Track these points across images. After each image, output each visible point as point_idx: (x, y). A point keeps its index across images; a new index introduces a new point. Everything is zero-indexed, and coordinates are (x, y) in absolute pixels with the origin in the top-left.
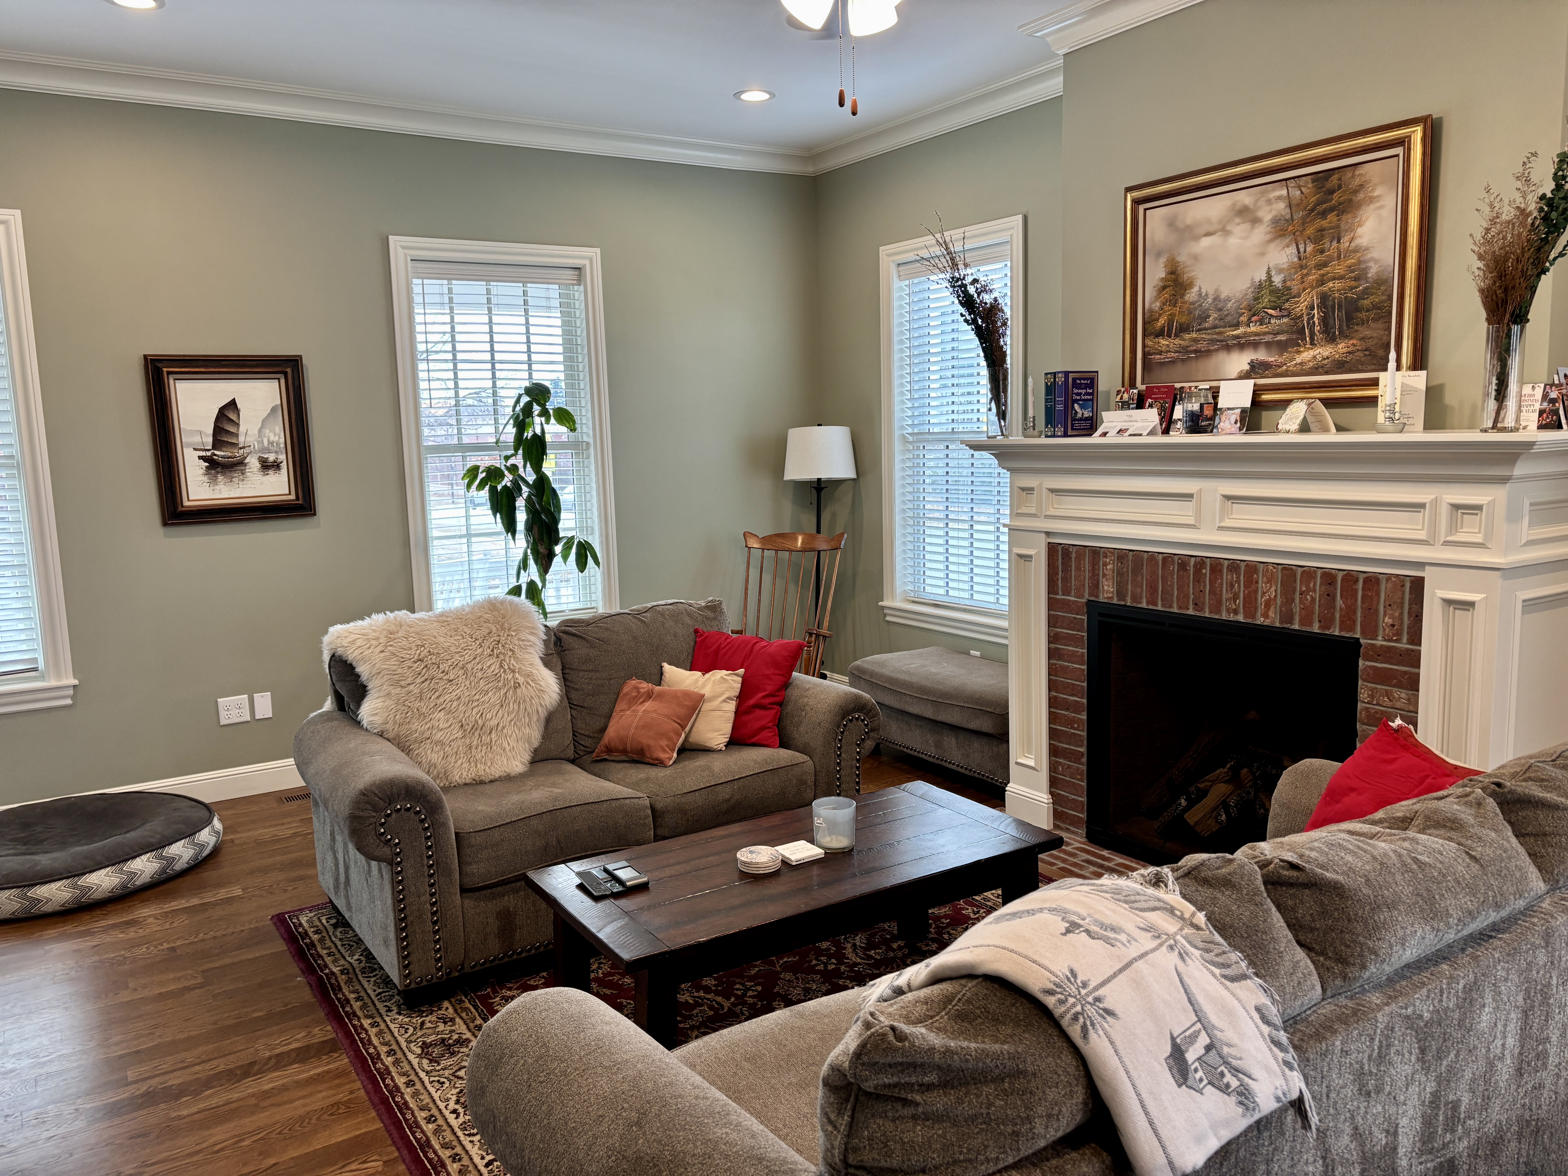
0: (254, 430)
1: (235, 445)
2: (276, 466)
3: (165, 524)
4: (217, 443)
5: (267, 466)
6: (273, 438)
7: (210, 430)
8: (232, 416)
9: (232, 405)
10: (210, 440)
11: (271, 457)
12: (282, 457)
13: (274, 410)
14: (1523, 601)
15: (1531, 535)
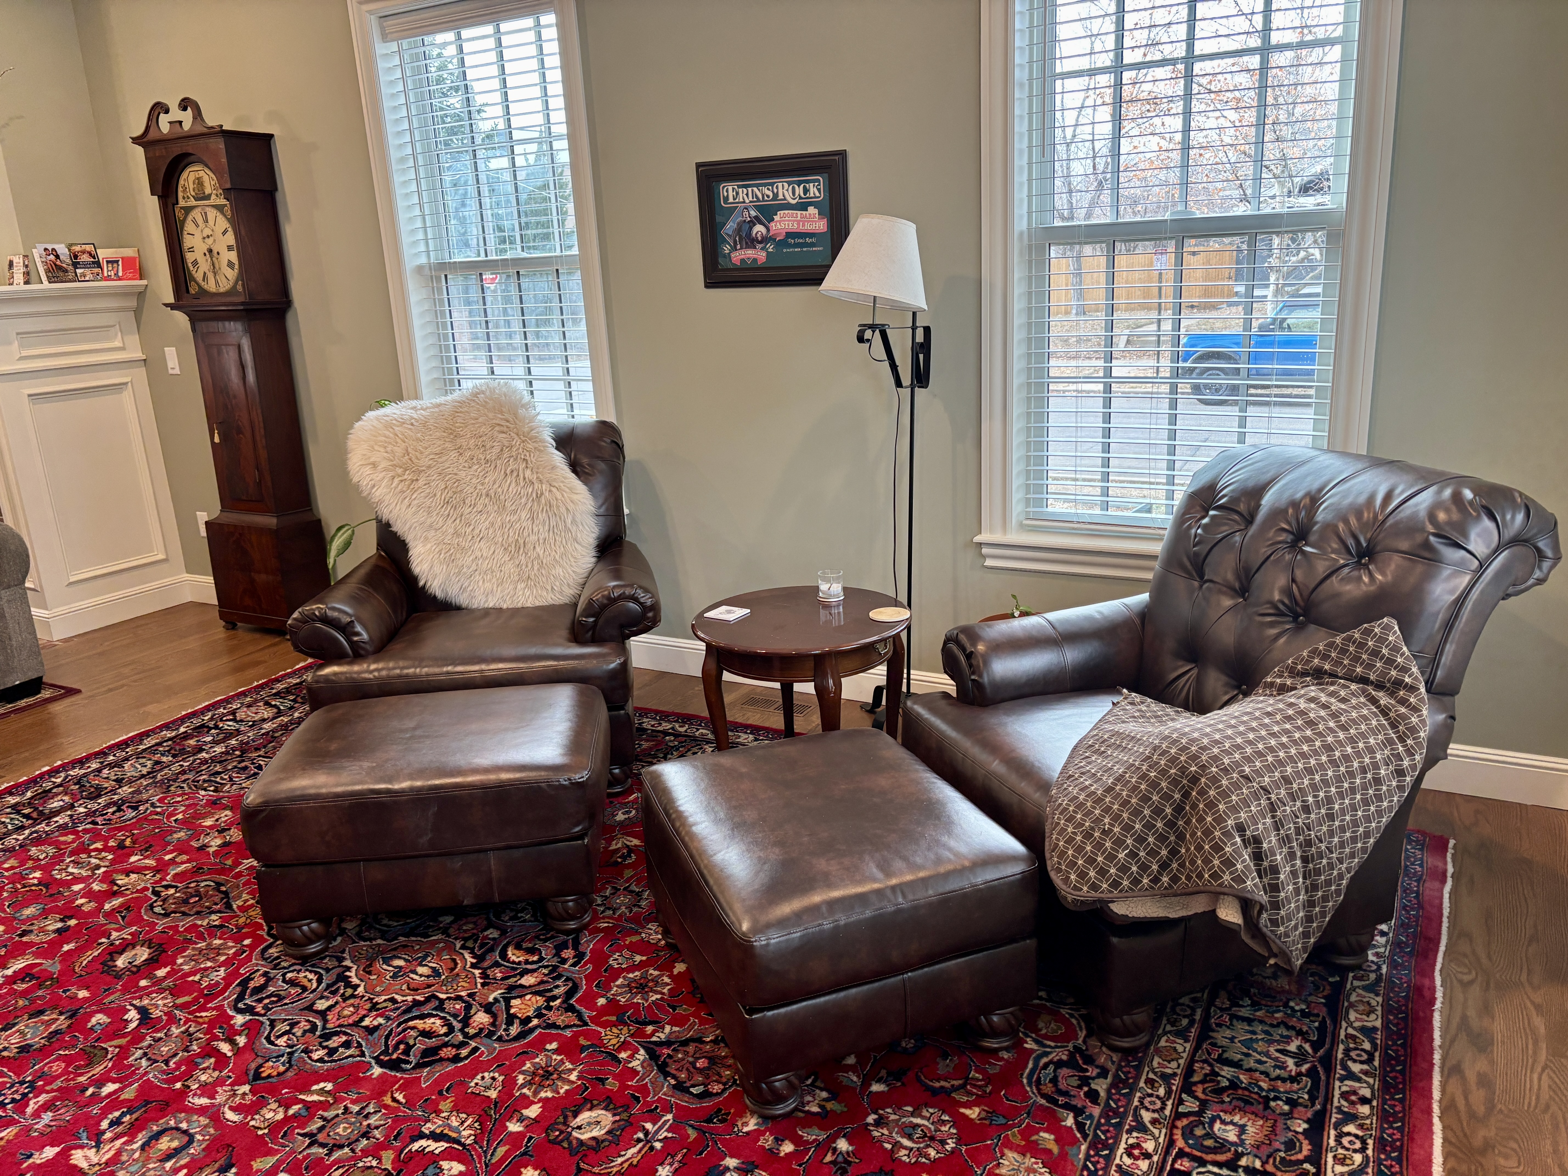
14: (29, 395)
15: (25, 353)
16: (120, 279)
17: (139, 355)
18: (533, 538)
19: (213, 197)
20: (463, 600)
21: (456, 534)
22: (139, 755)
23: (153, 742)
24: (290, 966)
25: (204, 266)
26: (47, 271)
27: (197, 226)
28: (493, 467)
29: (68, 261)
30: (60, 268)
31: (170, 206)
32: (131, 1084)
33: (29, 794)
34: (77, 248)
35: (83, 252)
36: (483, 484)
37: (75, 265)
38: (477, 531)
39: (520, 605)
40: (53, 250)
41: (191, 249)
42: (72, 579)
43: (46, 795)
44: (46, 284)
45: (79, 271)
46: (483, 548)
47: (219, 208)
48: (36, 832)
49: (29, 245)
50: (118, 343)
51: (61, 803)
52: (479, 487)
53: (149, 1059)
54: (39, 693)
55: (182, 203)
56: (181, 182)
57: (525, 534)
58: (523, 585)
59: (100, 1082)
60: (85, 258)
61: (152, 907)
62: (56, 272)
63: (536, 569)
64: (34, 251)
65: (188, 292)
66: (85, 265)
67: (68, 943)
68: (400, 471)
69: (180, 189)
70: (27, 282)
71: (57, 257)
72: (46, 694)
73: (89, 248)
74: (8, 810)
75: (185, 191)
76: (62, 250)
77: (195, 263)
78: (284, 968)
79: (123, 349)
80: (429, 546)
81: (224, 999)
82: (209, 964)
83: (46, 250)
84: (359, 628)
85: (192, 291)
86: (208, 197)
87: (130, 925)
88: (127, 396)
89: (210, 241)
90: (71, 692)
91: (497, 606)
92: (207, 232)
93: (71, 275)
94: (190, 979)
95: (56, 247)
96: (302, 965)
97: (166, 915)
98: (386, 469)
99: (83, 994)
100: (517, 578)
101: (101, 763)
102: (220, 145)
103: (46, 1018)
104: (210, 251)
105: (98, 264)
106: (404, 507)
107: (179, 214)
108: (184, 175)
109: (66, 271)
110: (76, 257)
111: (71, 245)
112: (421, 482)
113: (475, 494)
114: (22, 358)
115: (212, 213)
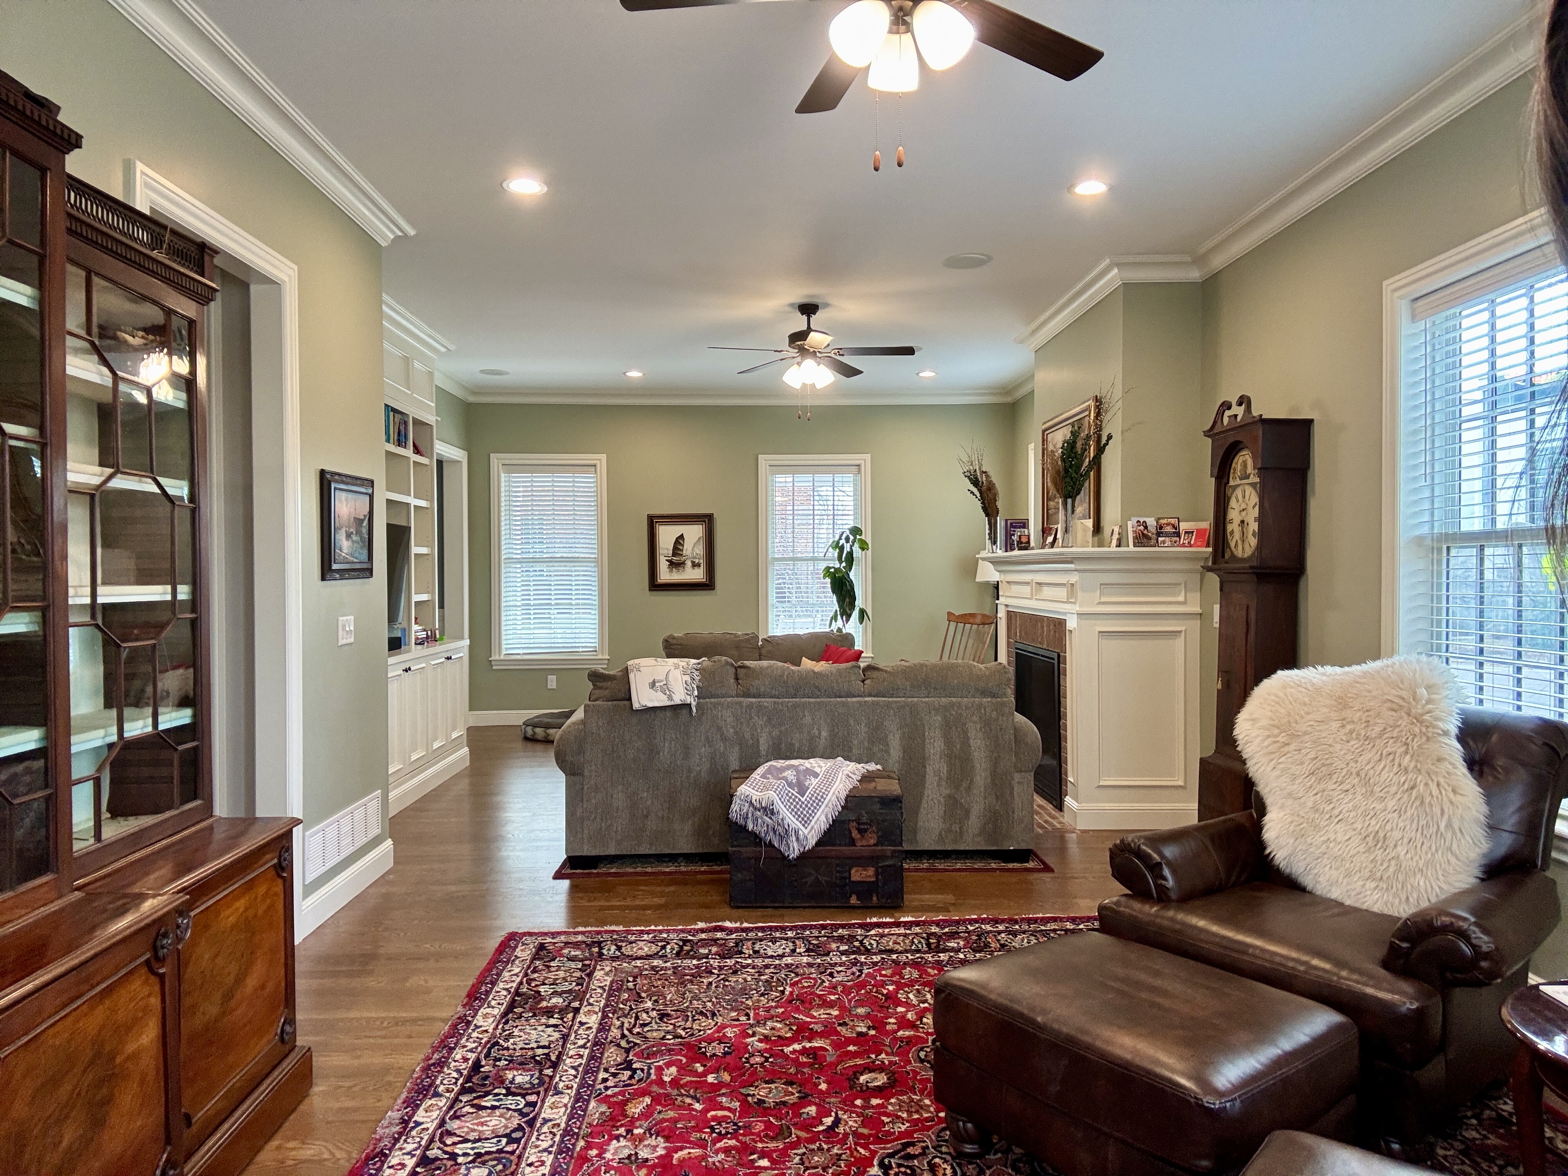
0: (690, 549)
1: (681, 555)
2: (699, 565)
3: (650, 590)
4: (674, 554)
5: (695, 565)
6: (698, 552)
7: (672, 548)
8: (681, 542)
9: (682, 537)
10: (671, 552)
11: (697, 561)
12: (701, 561)
13: (699, 539)
14: (1100, 632)
15: (1103, 599)
16: (1191, 546)
17: (1198, 610)
18: (1397, 834)
19: (1252, 476)
20: (1307, 881)
21: (1315, 809)
22: (1034, 933)
23: (1052, 928)
24: (946, 1153)
25: (1237, 536)
26: (1135, 538)
27: (1238, 501)
28: (1370, 746)
29: (1154, 531)
30: (1145, 536)
31: (1223, 486)
32: (774, 1169)
33: (947, 930)
34: (1163, 521)
35: (1168, 524)
36: (1356, 762)
37: (1159, 534)
38: (1336, 812)
39: (1364, 907)
40: (1144, 522)
41: (1231, 521)
42: (1102, 783)
43: (953, 935)
44: (1131, 548)
45: (1160, 539)
46: (1339, 832)
47: (1253, 485)
48: (922, 958)
49: (1125, 518)
50: (1181, 598)
51: (956, 945)
52: (1352, 764)
53: (801, 1159)
54: (1027, 862)
55: (1232, 483)
56: (1234, 465)
57: (1388, 827)
58: (1373, 885)
59: (763, 1154)
60: (1169, 529)
61: (922, 1049)
62: (1142, 539)
63: (1391, 869)
64: (1129, 523)
65: (1223, 556)
66: (1167, 535)
67: (854, 1045)
68: (1276, 731)
69: (1232, 471)
70: (1119, 545)
71: (1146, 527)
72: (1031, 865)
73: (1173, 521)
74: (924, 935)
75: (1234, 473)
76: (1151, 522)
77: (1232, 532)
78: (941, 1152)
79: (1184, 603)
80: (1282, 814)
81: (881, 1149)
82: (905, 1115)
83: (1138, 522)
84: (1167, 872)
85: (1227, 557)
86: (1248, 477)
87: (897, 1054)
88: (1180, 642)
89: (1244, 513)
90: (1047, 869)
91: (1340, 899)
92: (1244, 506)
93: (1153, 542)
94: (883, 1118)
95: (1147, 520)
96: (953, 1158)
97: (922, 1061)
98: (1263, 728)
99: (823, 1086)
100: (1367, 875)
101: (1007, 927)
102: (1260, 431)
103: (790, 1089)
104: (1243, 522)
105: (1178, 535)
106: (1269, 769)
107: (1228, 491)
108: (1235, 460)
109: (1150, 539)
110: (1161, 528)
111: (1159, 519)
112: (1292, 747)
113: (1345, 771)
114: (1100, 603)
115: (1249, 490)
